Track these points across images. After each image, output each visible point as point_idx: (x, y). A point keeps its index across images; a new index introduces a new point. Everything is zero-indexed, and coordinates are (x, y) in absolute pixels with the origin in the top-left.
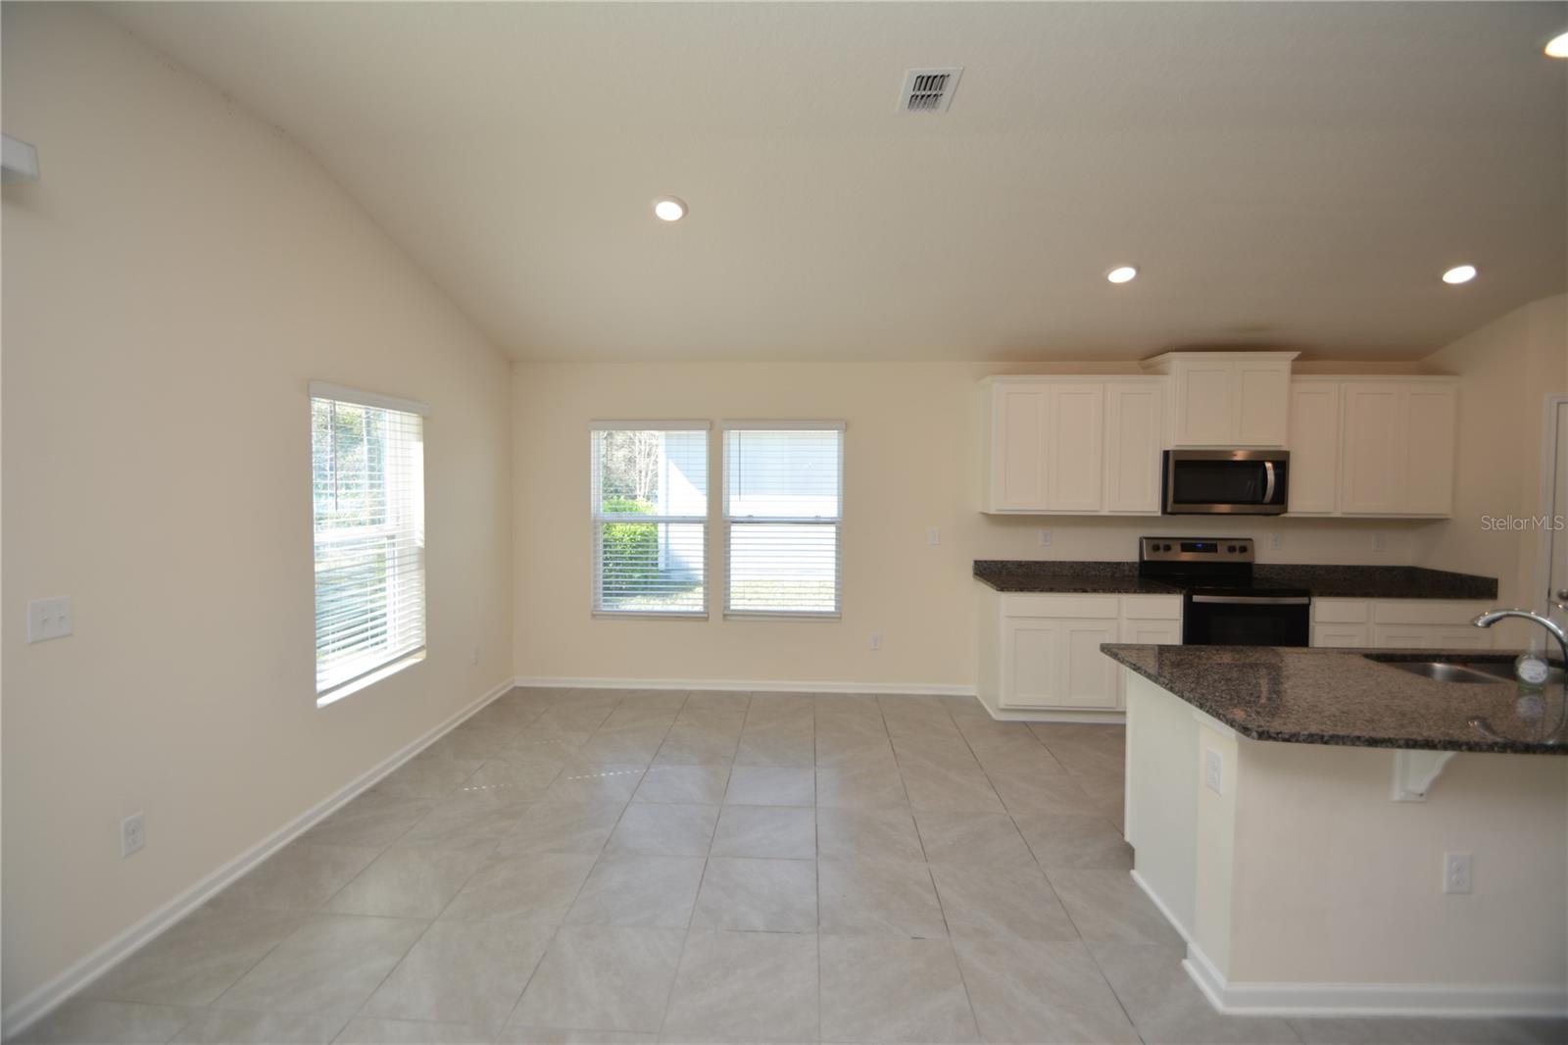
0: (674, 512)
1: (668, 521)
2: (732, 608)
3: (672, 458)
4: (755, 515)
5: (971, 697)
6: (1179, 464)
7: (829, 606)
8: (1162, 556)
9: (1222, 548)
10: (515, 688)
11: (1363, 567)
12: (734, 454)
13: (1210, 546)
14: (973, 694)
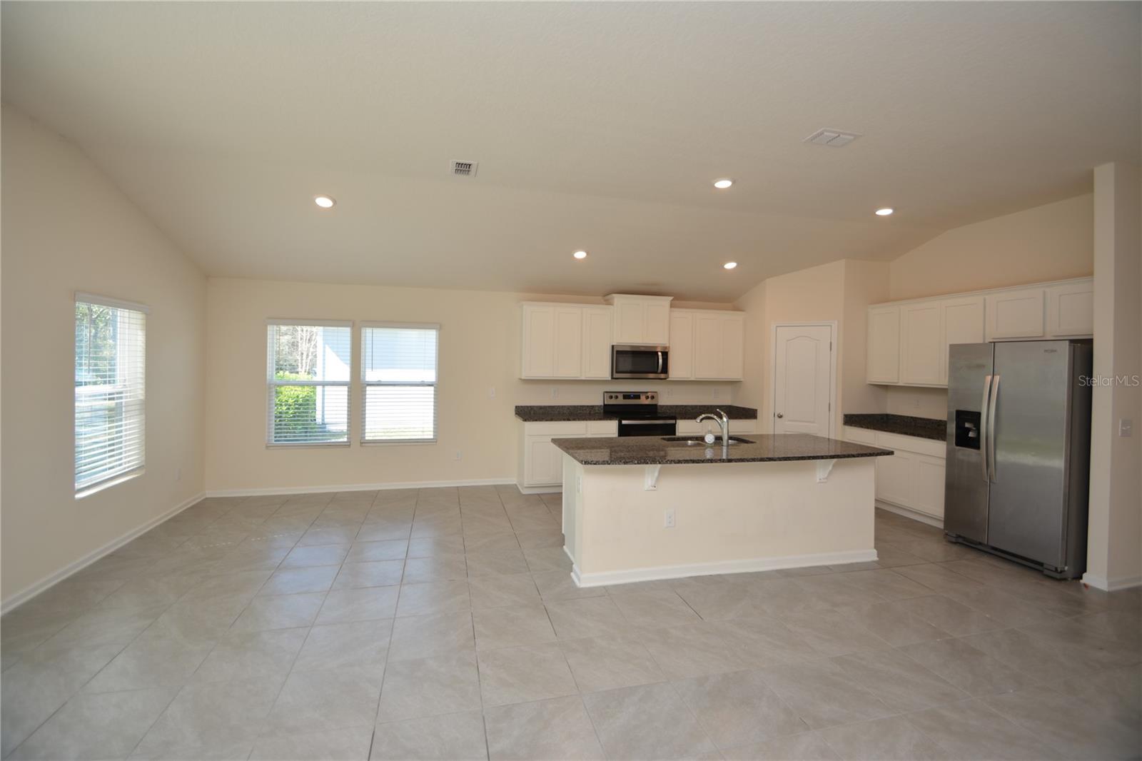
0: (328, 379)
1: (324, 384)
2: (367, 438)
3: (328, 344)
4: (382, 380)
5: (513, 485)
6: (618, 352)
7: (430, 435)
8: (613, 402)
9: (643, 397)
10: (206, 498)
11: (708, 406)
12: (369, 342)
13: (637, 396)
14: (515, 483)
